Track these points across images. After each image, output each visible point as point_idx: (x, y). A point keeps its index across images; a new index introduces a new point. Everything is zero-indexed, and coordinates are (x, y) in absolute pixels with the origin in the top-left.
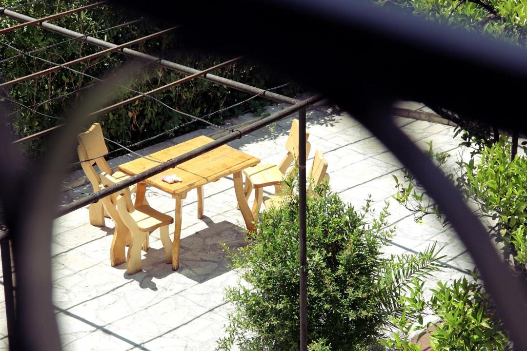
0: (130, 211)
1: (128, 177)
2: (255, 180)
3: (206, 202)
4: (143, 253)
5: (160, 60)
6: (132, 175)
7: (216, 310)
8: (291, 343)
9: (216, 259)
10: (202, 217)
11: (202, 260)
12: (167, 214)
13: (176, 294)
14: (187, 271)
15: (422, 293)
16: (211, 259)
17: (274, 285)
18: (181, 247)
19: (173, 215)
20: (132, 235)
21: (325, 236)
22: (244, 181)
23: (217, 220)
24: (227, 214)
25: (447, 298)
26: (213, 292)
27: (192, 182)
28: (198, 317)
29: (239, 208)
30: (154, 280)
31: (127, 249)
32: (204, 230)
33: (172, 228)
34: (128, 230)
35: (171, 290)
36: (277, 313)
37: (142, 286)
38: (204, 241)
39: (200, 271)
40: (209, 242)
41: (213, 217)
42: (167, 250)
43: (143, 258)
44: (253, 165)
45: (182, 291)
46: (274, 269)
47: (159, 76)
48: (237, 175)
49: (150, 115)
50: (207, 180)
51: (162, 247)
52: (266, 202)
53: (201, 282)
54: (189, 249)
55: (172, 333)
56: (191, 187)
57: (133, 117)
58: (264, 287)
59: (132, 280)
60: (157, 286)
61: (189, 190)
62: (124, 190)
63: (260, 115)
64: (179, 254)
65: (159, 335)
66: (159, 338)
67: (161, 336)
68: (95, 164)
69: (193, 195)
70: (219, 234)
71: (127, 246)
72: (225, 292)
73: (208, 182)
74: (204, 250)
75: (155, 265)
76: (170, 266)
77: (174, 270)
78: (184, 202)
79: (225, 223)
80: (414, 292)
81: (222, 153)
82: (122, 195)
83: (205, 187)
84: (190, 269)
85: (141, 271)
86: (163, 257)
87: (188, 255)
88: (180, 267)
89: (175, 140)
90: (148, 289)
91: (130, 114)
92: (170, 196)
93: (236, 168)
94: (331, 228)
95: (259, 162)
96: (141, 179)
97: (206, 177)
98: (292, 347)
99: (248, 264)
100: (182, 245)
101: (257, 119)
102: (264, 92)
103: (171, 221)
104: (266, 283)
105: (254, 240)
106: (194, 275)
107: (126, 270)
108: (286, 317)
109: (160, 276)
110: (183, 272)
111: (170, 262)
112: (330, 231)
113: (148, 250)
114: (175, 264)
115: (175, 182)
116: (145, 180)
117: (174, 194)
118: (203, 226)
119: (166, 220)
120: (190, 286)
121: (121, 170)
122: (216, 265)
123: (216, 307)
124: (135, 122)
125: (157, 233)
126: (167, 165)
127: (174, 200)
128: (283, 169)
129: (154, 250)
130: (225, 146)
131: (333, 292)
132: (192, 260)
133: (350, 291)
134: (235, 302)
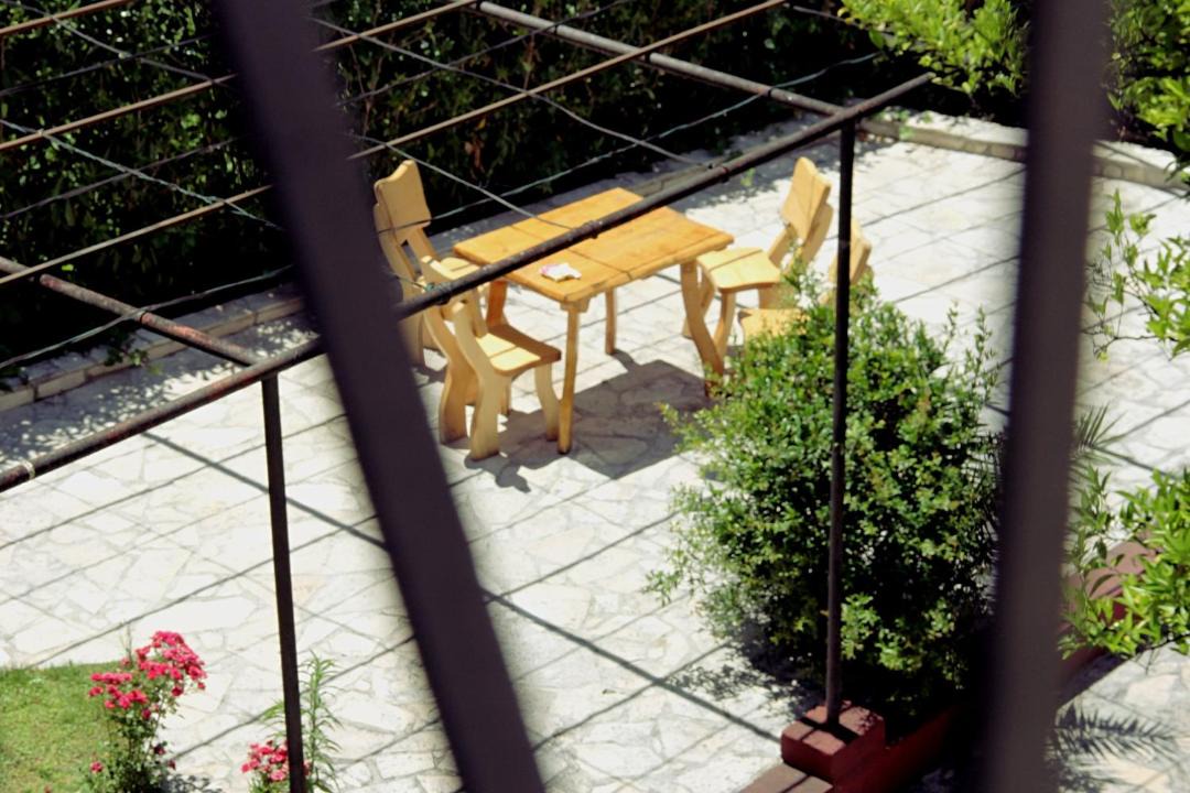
0: (479, 334)
1: (474, 269)
2: (722, 280)
3: (621, 320)
4: (502, 419)
5: (556, 26)
6: (481, 264)
7: (648, 532)
8: (805, 598)
9: (644, 435)
10: (613, 352)
11: (617, 436)
12: (550, 343)
13: (568, 500)
14: (587, 455)
15: (1105, 497)
16: (635, 434)
17: (772, 484)
18: (576, 410)
19: (561, 345)
20: (482, 381)
21: (875, 387)
22: (700, 279)
23: (642, 359)
24: (664, 347)
25: (1171, 506)
26: (641, 498)
27: (600, 280)
28: (613, 545)
29: (690, 335)
30: (523, 472)
31: (469, 411)
32: (620, 378)
33: (558, 370)
34: (472, 372)
35: (558, 491)
36: (776, 540)
37: (501, 482)
38: (619, 398)
39: (612, 456)
40: (630, 400)
41: (633, 351)
42: (549, 415)
43: (501, 428)
44: (720, 247)
45: (578, 495)
46: (771, 452)
47: (525, 72)
48: (688, 267)
49: (505, 150)
50: (629, 276)
51: (539, 407)
52: (744, 321)
53: (616, 476)
54: (589, 414)
55: (563, 574)
56: (597, 288)
57: (473, 153)
58: (749, 488)
59: (480, 470)
60: (529, 485)
61: (594, 295)
62: (467, 294)
63: (720, 154)
64: (573, 422)
65: (537, 578)
66: (537, 585)
67: (540, 581)
68: (406, 243)
69: (598, 306)
70: (647, 385)
71: (471, 404)
72: (673, 494)
73: (631, 279)
74: (618, 415)
75: (525, 442)
76: (553, 446)
77: (562, 454)
78: (583, 318)
79: (659, 364)
80: (1089, 495)
81: (658, 224)
82: (464, 302)
83: (620, 292)
84: (594, 453)
85: (495, 453)
86: (539, 428)
87: (589, 425)
88: (574, 447)
89: (555, 200)
90: (512, 490)
91: (468, 147)
92: (557, 305)
93: (686, 253)
94: (885, 370)
95: (731, 241)
96: (500, 274)
97: (626, 269)
98: (806, 607)
99: (717, 443)
100: (580, 405)
101: (714, 161)
102: (770, 92)
103: (558, 356)
104: (755, 479)
105: (728, 395)
106: (602, 463)
107: (467, 452)
108: (794, 547)
109: (533, 465)
110: (579, 457)
111: (554, 438)
112: (885, 375)
113: (509, 413)
114: (564, 441)
115: (568, 278)
116: (509, 275)
117: (565, 302)
118: (615, 369)
119: (548, 355)
120: (595, 484)
121: (459, 255)
122: (644, 445)
123: (648, 527)
124: (477, 163)
125: (528, 381)
126: (583, 232)
127: (565, 314)
128: (775, 258)
129: (521, 415)
130: (665, 209)
131: (890, 499)
132: (598, 435)
133: (923, 496)
134: (692, 514)
